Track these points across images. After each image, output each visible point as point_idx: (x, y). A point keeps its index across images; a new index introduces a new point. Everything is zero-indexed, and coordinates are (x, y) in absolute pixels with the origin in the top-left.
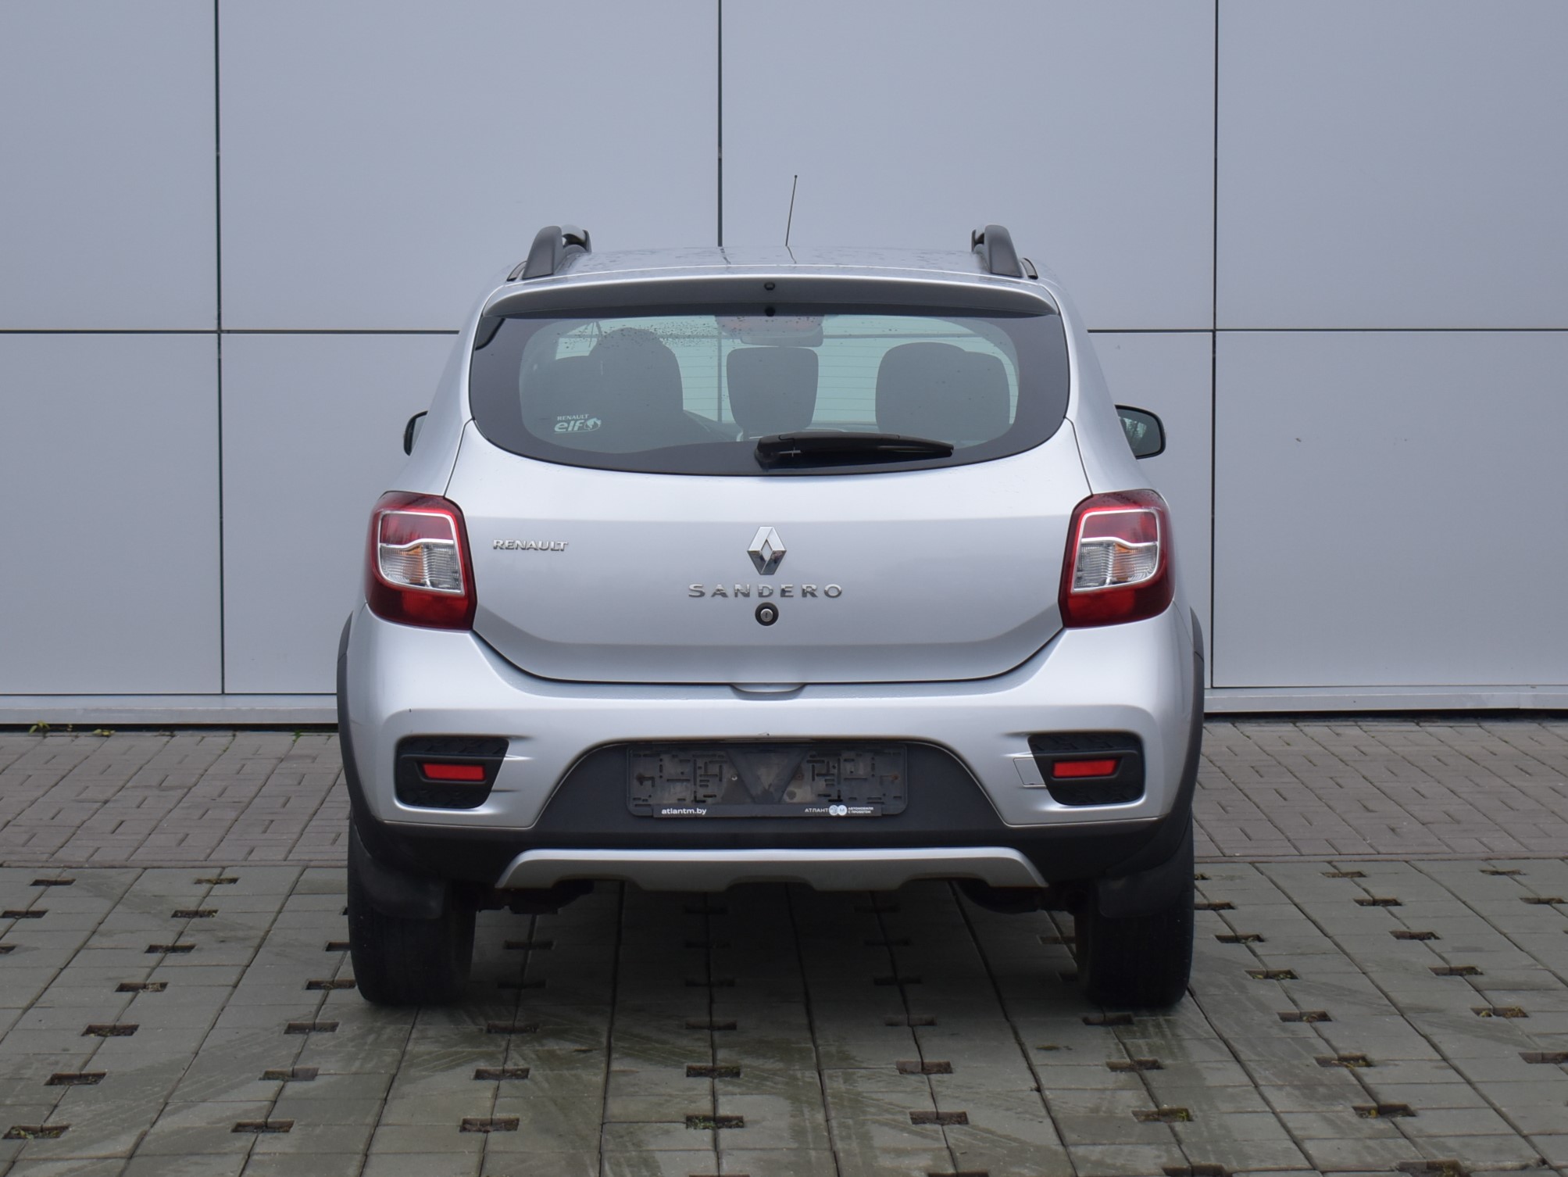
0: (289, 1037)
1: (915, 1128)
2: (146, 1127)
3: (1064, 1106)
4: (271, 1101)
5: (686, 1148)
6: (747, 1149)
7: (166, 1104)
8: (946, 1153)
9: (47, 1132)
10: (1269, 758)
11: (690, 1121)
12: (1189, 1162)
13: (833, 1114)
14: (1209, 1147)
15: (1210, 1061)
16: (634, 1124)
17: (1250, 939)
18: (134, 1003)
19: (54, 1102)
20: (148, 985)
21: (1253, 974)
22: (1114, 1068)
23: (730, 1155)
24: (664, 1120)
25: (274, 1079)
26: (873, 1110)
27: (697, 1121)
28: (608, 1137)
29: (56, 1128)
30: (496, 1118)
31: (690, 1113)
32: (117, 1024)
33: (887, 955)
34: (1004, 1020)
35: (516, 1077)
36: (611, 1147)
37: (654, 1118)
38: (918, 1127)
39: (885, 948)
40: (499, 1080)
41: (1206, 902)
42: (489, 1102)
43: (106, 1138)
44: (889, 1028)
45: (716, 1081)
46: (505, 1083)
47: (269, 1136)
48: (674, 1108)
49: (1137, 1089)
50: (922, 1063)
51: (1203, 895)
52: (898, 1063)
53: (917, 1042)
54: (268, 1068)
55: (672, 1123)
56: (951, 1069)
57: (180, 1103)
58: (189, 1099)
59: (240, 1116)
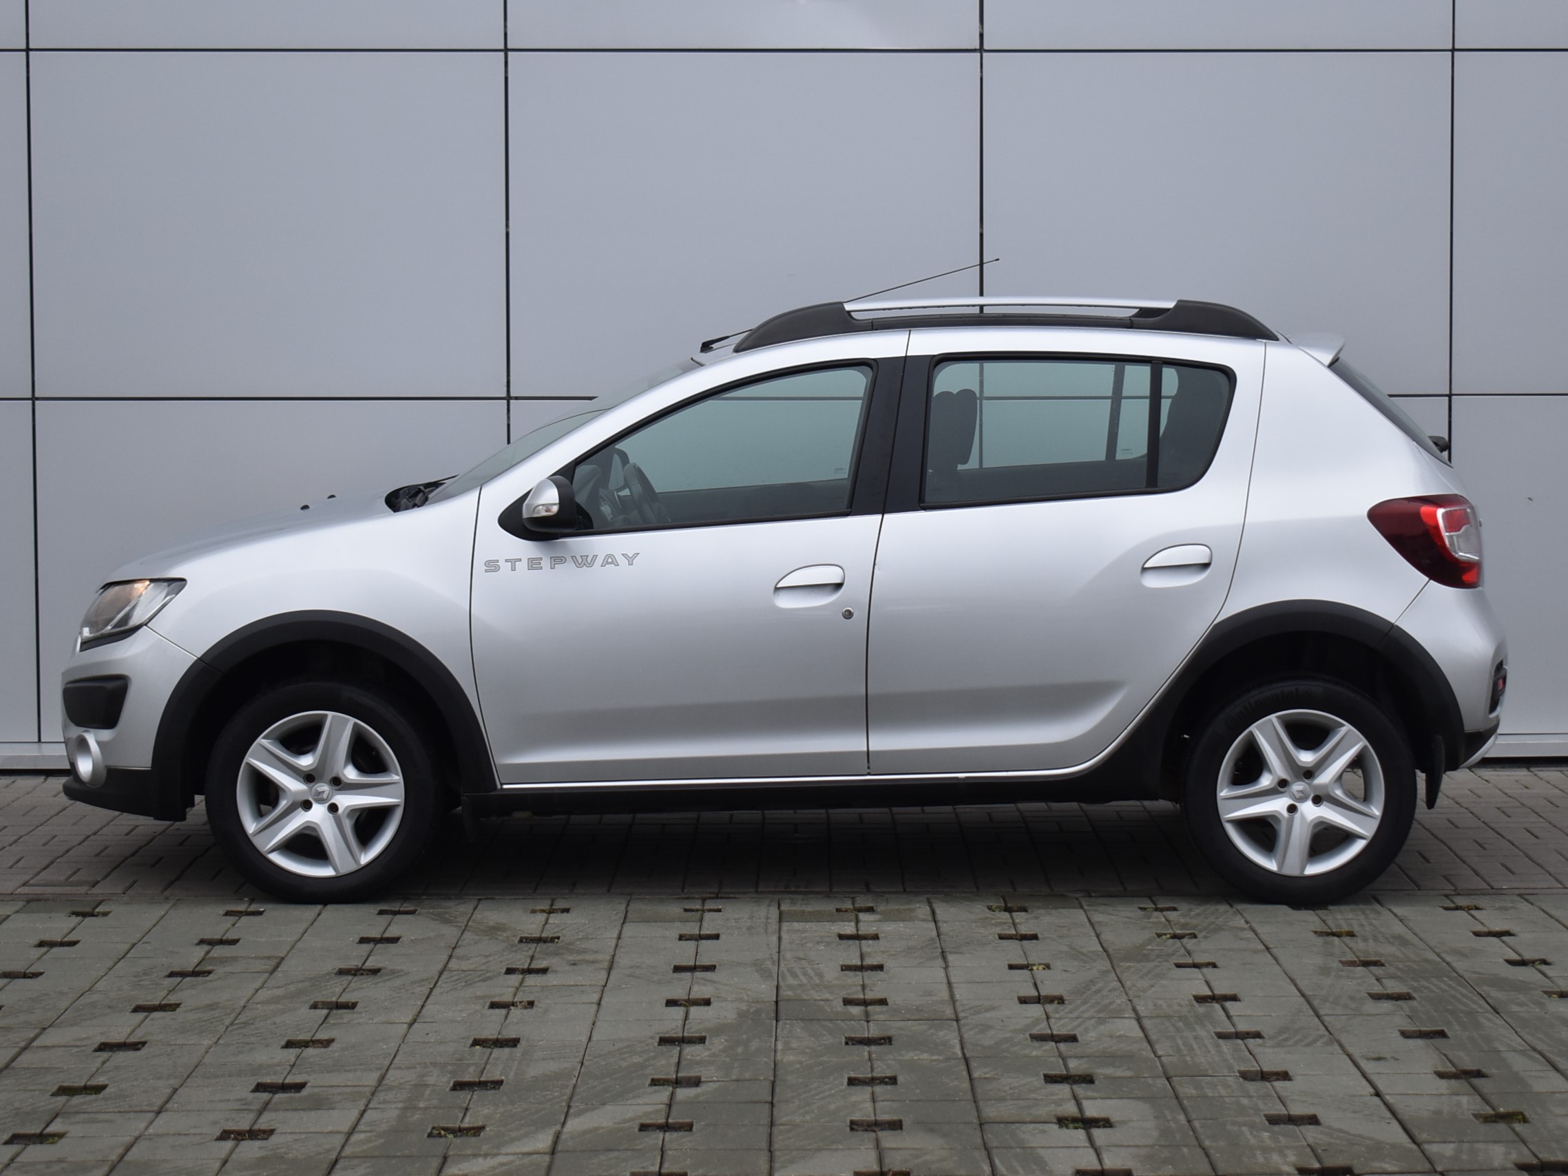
0: (664, 1048)
1: (1273, 1128)
2: (558, 1127)
3: (1408, 1109)
4: (666, 1104)
5: (1065, 1145)
6: (1122, 1146)
7: (569, 1107)
8: (1308, 1150)
9: (465, 1132)
10: (1511, 799)
11: (1062, 1122)
12: (1538, 1158)
13: (1193, 1116)
14: (1554, 1145)
15: (1532, 1071)
16: (1010, 1125)
17: (1537, 963)
18: (508, 1018)
19: (465, 1105)
20: (516, 1002)
21: (1549, 994)
22: (1442, 1075)
23: (1108, 1151)
24: (1037, 1121)
25: (660, 1085)
26: (1229, 1112)
27: (1066, 1122)
28: (989, 1136)
29: (473, 1128)
30: (880, 1119)
31: (1060, 1115)
32: (499, 1037)
33: (1200, 976)
34: (1327, 1033)
35: (886, 1083)
36: (995, 1144)
37: (1027, 1120)
38: (1276, 1128)
39: (1197, 970)
40: (872, 1087)
41: (1486, 930)
42: (869, 1105)
43: (526, 1135)
44: (1221, 1042)
45: (1075, 1087)
46: (879, 1089)
47: (675, 1134)
48: (1043, 1111)
49: (1471, 1094)
50: (1262, 1072)
51: (1482, 923)
52: (1240, 1072)
53: (1251, 1054)
54: (655, 1077)
55: (1046, 1124)
56: (1290, 1076)
57: (582, 1106)
58: (590, 1103)
59: (641, 1117)
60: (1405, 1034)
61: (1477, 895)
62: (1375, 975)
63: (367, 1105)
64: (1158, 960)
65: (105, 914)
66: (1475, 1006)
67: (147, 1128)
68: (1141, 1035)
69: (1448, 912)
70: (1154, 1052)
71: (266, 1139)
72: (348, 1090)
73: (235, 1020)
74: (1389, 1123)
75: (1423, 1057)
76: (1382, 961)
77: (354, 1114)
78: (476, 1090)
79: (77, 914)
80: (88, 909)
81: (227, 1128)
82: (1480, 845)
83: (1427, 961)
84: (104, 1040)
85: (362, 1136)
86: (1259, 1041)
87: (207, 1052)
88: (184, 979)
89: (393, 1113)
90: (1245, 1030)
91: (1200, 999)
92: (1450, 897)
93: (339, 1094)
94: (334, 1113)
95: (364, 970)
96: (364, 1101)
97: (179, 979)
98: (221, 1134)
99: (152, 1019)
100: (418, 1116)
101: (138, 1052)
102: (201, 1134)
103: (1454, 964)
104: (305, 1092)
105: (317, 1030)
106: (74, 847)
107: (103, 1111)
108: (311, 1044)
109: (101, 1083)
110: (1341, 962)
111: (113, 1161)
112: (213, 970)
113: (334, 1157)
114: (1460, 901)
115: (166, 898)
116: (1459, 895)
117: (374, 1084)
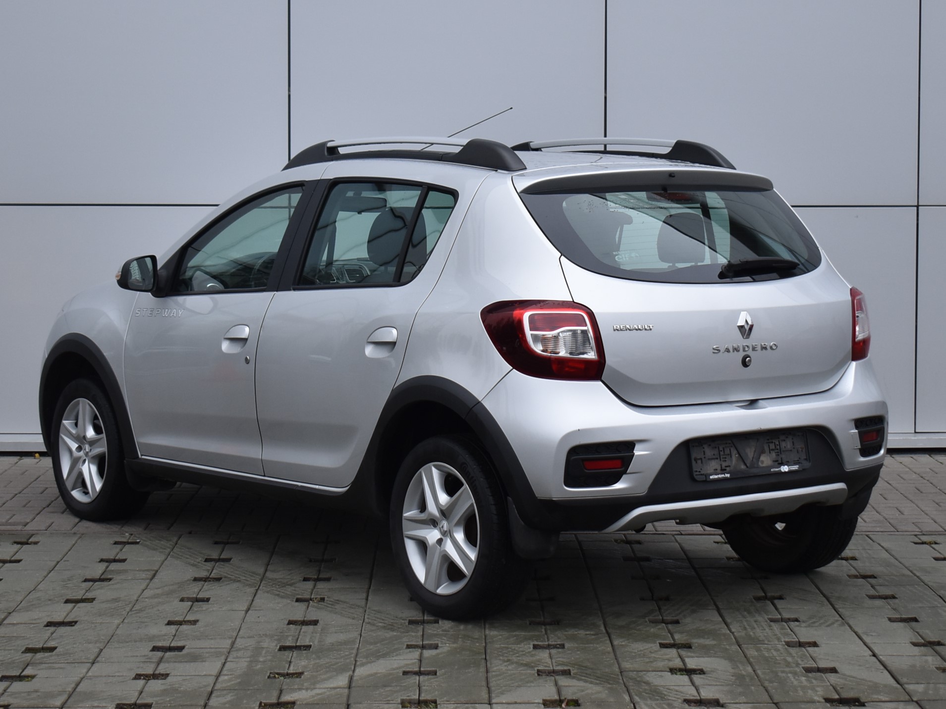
0: (412, 627)
1: (808, 675)
2: (351, 673)
3: (894, 664)
4: (418, 660)
5: (676, 685)
6: (712, 685)
7: (356, 661)
8: (831, 688)
9: (291, 676)
11: (673, 671)
13: (757, 667)
16: (640, 673)
18: (309, 608)
19: (289, 660)
20: (313, 598)
22: (915, 644)
23: (703, 688)
24: (657, 670)
25: (412, 648)
26: (780, 665)
27: (675, 671)
28: (627, 679)
29: (296, 673)
30: (556, 669)
31: (671, 667)
32: (305, 619)
33: (756, 584)
34: (840, 619)
35: (558, 648)
36: (631, 684)
38: (810, 675)
39: (755, 581)
40: (549, 650)
41: (942, 556)
42: (549, 661)
43: (330, 678)
44: (772, 624)
45: (679, 650)
46: (554, 651)
47: (426, 677)
48: (660, 664)
49: (933, 656)
50: (799, 642)
51: (940, 553)
52: (785, 642)
53: (792, 631)
54: (409, 643)
55: (663, 672)
56: (818, 645)
57: (364, 660)
58: (369, 659)
59: (403, 667)
60: (891, 620)
61: (935, 535)
62: (870, 584)
65: (36, 543)
66: (936, 603)
67: (87, 672)
68: (720, 619)
69: (917, 545)
70: (730, 630)
71: (165, 679)
72: (213, 650)
73: (132, 608)
74: (882, 672)
75: (903, 634)
76: (875, 575)
77: (219, 665)
78: (294, 651)
79: (17, 543)
80: (24, 540)
81: (139, 673)
82: (937, 504)
83: (904, 575)
84: (49, 620)
85: (226, 678)
86: (797, 623)
87: (117, 628)
88: (94, 583)
89: (243, 663)
90: (787, 617)
91: (757, 598)
92: (918, 536)
93: (207, 653)
94: (206, 664)
95: (211, 578)
96: (223, 658)
97: (91, 583)
98: (135, 676)
99: (79, 607)
101: (73, 627)
102: (123, 676)
103: (922, 578)
104: (184, 652)
105: (187, 615)
106: (8, 501)
107: (57, 662)
108: (183, 623)
109: (53, 646)
110: (848, 576)
111: (70, 692)
112: (113, 578)
113: (210, 689)
114: (925, 539)
115: (75, 533)
116: (924, 535)
117: (228, 647)
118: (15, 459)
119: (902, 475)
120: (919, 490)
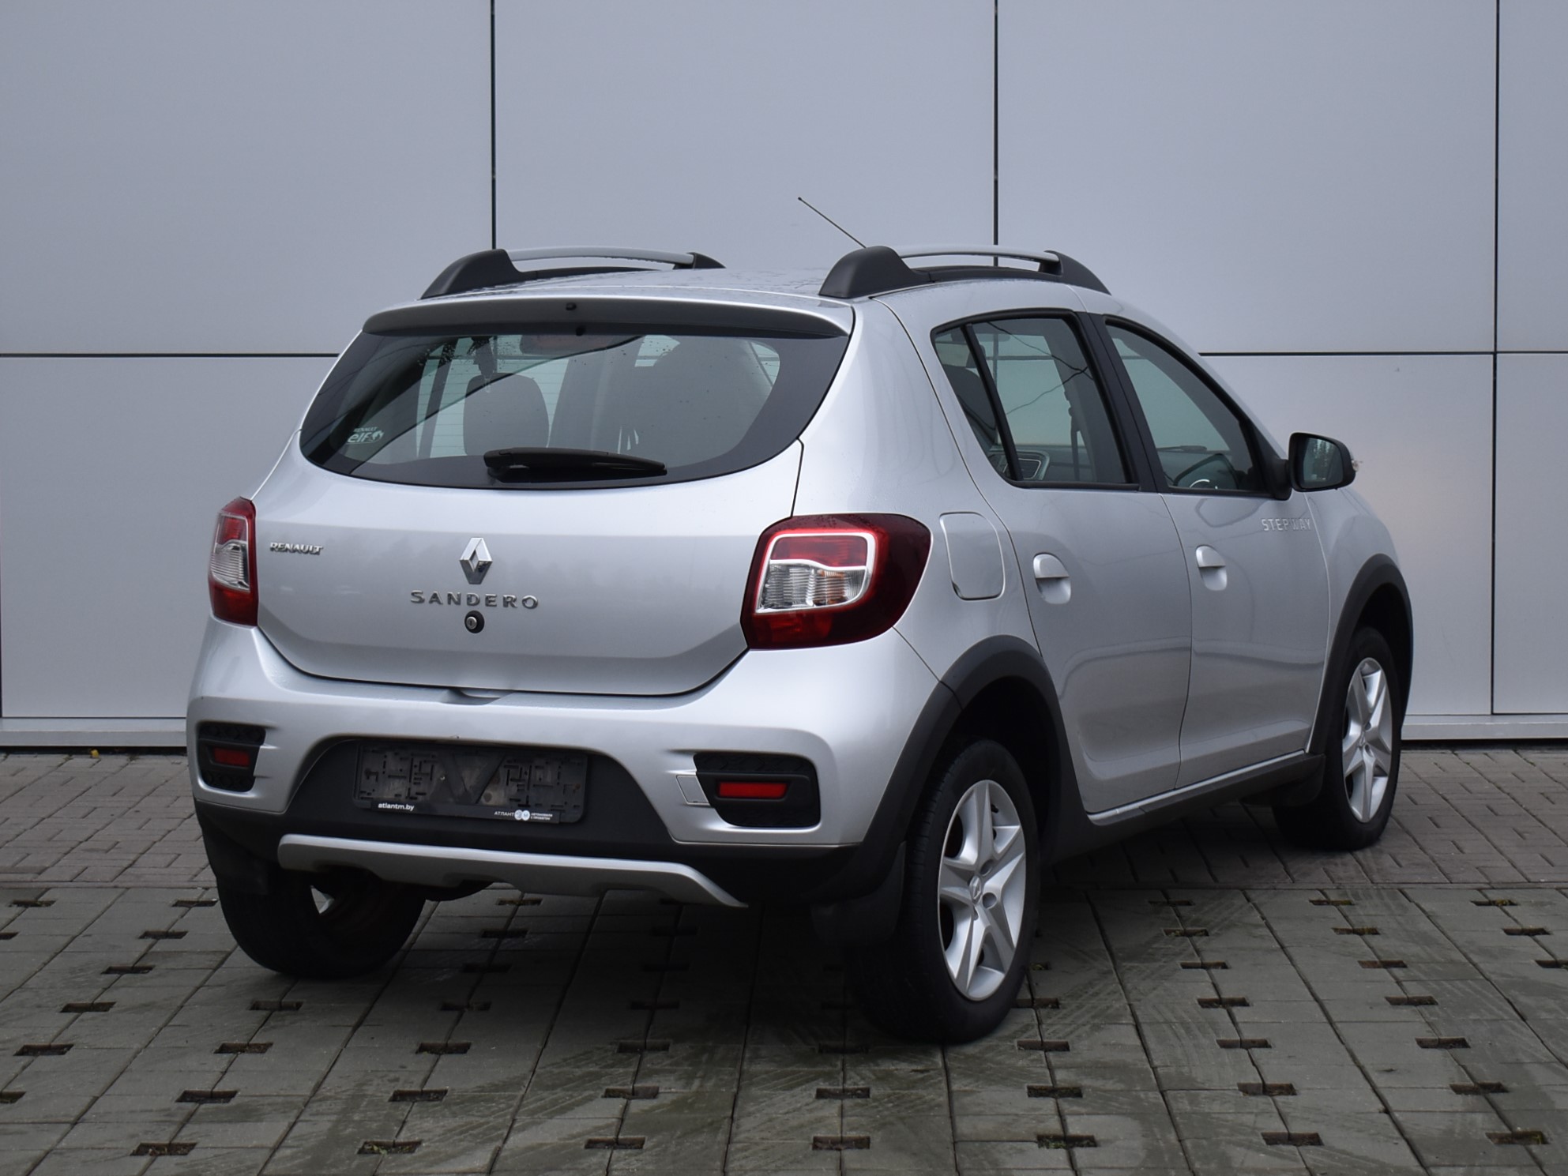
1: (1270, 1148)
2: (499, 1143)
3: (1417, 1128)
4: (618, 1118)
5: (1043, 1167)
6: (1105, 1168)
7: (514, 1121)
9: (400, 1148)
10: (1557, 784)
11: (1043, 1140)
13: (1185, 1134)
15: (1556, 1085)
16: (987, 1143)
18: (461, 1021)
19: (402, 1118)
20: (472, 1004)
22: (1458, 1090)
24: (1015, 1139)
25: (614, 1097)
26: (1225, 1131)
27: (1048, 1140)
28: (962, 1156)
29: (409, 1144)
30: (847, 1136)
31: (1041, 1132)
32: (449, 1042)
33: (1208, 978)
34: (1337, 1041)
35: (858, 1096)
36: (967, 1165)
37: (1005, 1138)
38: (1274, 1148)
39: (1204, 971)
40: (842, 1100)
41: (1519, 927)
42: (836, 1121)
43: (463, 1152)
44: (1223, 1051)
45: (1060, 1101)
46: (849, 1103)
47: (623, 1152)
48: (1023, 1129)
49: (1486, 1112)
50: (1264, 1085)
51: (1515, 920)
52: (1240, 1085)
53: (1254, 1064)
54: (611, 1087)
55: (1025, 1143)
56: (1295, 1090)
57: (528, 1119)
58: (536, 1116)
59: (589, 1133)
60: (1423, 1044)
61: (1512, 888)
62: (1396, 978)
63: (298, 1117)
64: (1164, 960)
65: (49, 904)
66: (1500, 1013)
67: (60, 1140)
68: (1138, 1043)
69: (1480, 907)
70: (1150, 1062)
71: (186, 1154)
72: (280, 1100)
73: (169, 1021)
74: (1396, 1144)
75: (1440, 1067)
76: (1405, 962)
77: (283, 1126)
78: (417, 1101)
79: (18, 903)
80: (30, 898)
81: (146, 1142)
82: (1520, 834)
83: (1452, 962)
84: (27, 1042)
85: (288, 1152)
86: (1265, 1051)
87: (135, 1057)
88: (122, 975)
89: (324, 1125)
90: (1250, 1038)
91: (1205, 1004)
92: (1484, 891)
93: (269, 1104)
94: (262, 1125)
96: (296, 1112)
97: (115, 976)
98: (138, 1149)
99: (82, 1020)
100: (350, 1130)
101: (63, 1056)
102: (117, 1148)
103: (1482, 966)
104: (233, 1102)
105: (255, 1033)
106: (25, 830)
107: (16, 1121)
108: (247, 1048)
109: (17, 1091)
110: (1359, 962)
112: (154, 966)
114: (1494, 895)
115: (116, 887)
116: (1493, 888)
117: (308, 1093)
118: (58, 759)
119: (1467, 785)
120: (1492, 810)
